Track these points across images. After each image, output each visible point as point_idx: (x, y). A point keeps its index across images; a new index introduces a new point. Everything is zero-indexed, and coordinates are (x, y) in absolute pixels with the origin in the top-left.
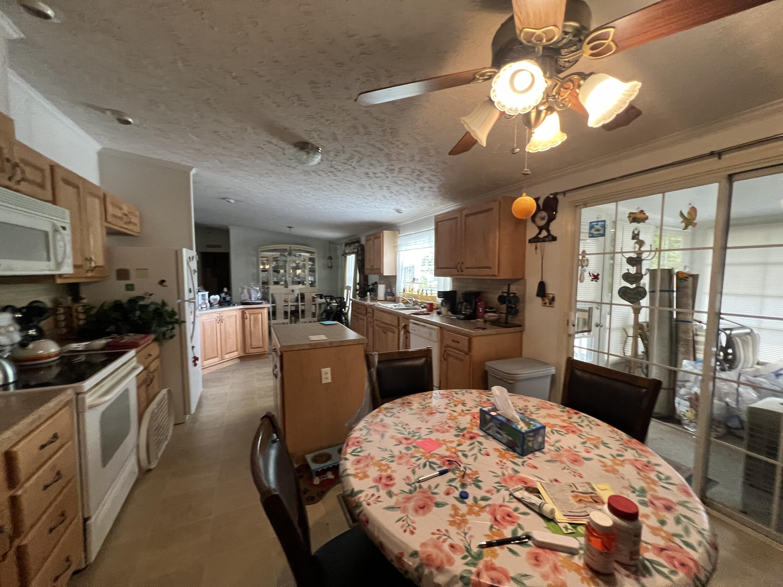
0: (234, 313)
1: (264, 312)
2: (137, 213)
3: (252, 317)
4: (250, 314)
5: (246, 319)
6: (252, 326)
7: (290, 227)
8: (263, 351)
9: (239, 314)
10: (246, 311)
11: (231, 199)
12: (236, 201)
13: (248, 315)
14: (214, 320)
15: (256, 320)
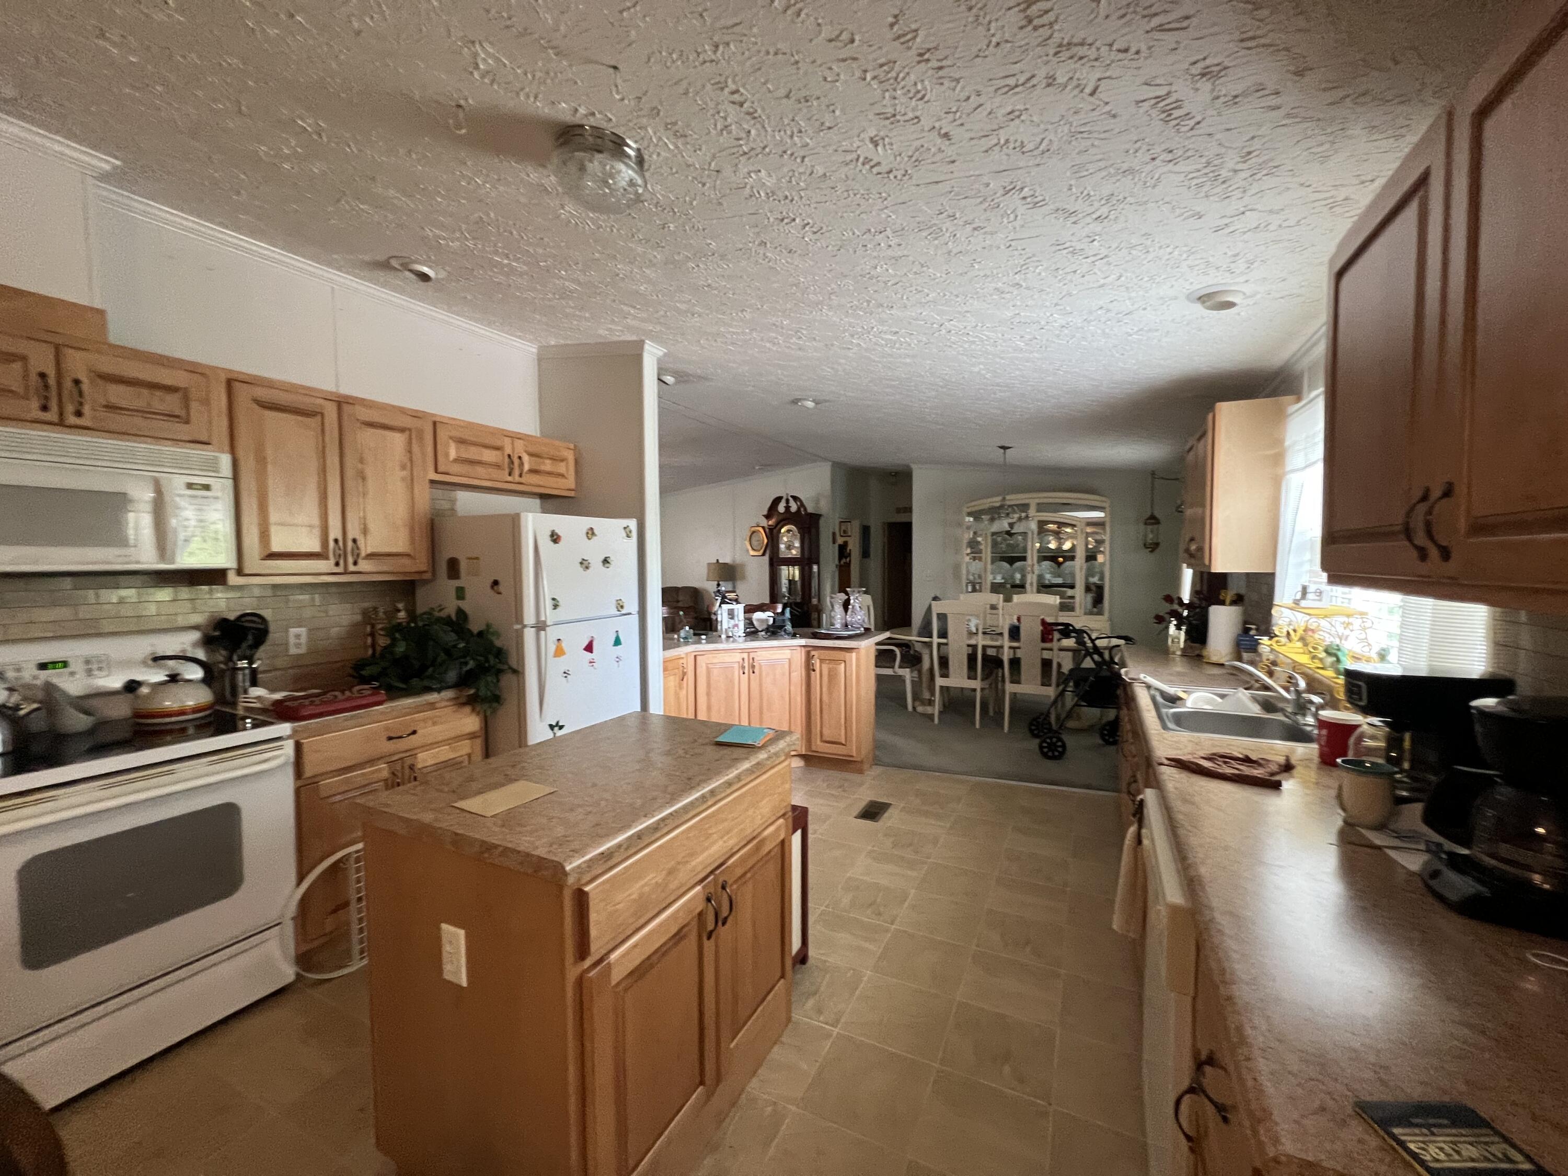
0: (787, 653)
1: (851, 661)
2: (570, 456)
3: (825, 668)
4: (822, 661)
5: (814, 670)
6: (825, 689)
7: (1004, 448)
8: (845, 752)
9: (799, 657)
10: (813, 653)
11: (805, 399)
12: (817, 402)
13: (817, 663)
14: (736, 666)
15: (832, 676)
